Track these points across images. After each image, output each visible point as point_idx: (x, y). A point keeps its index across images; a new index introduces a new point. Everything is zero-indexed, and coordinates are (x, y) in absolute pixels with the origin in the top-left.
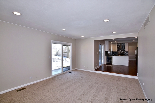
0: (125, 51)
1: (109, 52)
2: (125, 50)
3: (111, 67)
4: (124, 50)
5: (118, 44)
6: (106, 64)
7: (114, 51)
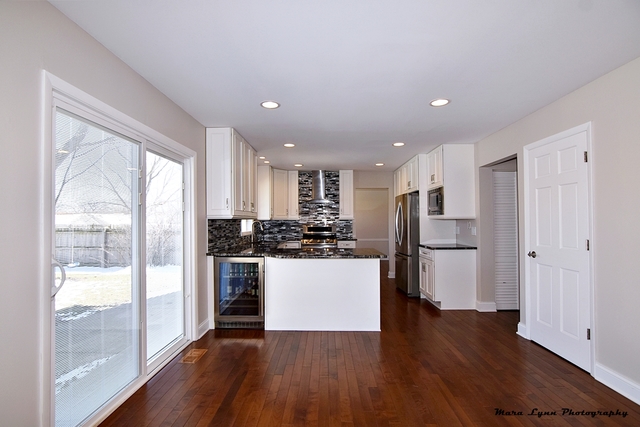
0: (341, 217)
1: (247, 227)
2: (337, 209)
3: (254, 349)
4: (336, 212)
5: (301, 174)
6: (212, 326)
7: (280, 216)
